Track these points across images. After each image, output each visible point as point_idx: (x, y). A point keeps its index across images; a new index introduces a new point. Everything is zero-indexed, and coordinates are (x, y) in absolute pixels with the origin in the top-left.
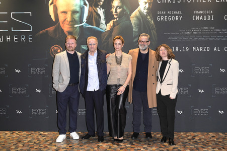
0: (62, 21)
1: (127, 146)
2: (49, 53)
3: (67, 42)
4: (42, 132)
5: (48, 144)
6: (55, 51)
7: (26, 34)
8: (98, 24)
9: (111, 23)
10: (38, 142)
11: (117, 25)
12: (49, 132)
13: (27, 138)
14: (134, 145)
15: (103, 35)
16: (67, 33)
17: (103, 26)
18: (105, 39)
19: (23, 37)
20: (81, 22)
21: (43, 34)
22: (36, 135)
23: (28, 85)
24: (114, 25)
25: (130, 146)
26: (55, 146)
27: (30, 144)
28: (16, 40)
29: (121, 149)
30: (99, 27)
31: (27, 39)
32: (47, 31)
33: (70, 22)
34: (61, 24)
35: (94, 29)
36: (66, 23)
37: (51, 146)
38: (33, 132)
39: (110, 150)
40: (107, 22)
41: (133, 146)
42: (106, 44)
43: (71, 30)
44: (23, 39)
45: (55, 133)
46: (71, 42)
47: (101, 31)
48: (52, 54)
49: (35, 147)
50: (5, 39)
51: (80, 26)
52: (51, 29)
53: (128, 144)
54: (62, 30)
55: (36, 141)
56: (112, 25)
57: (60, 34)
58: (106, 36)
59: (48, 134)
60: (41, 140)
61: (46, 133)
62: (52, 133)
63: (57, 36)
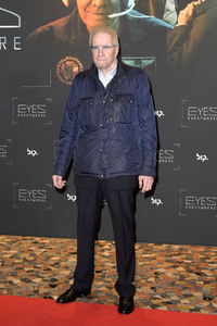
0: (84, 5)
2: (54, 75)
4: (38, 239)
5: (52, 263)
6: (67, 69)
7: (9, 34)
8: (160, 12)
9: (189, 9)
10: (32, 258)
11: (203, 13)
12: (53, 240)
13: (9, 250)
15: (169, 35)
17: (171, 15)
20: (124, 7)
22: (26, 243)
24: (195, 14)
26: (67, 268)
27: (16, 261)
29: (206, 282)
30: (161, 18)
31: (10, 45)
32: (52, 27)
33: (100, 7)
34: (81, 12)
35: (152, 23)
36: (93, 9)
37: (58, 267)
38: (20, 238)
39: (183, 283)
40: (180, 7)
45: (65, 240)
48: (62, 75)
49: (27, 269)
51: (120, 17)
52: (60, 23)
54: (84, 26)
55: (27, 256)
56: (190, 14)
57: (79, 34)
59: (51, 243)
60: (38, 254)
61: (47, 241)
62: (59, 241)
63: (73, 38)
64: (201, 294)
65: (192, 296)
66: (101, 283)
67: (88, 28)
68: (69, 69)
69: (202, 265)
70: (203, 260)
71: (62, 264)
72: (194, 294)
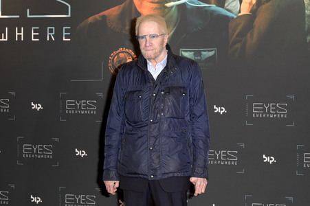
6: (119, 62)
11: (267, 1)
15: (232, 25)
17: (234, 4)
18: (237, 36)
19: (51, 31)
21: (96, 23)
23: (57, 139)
28: (35, 37)
35: (212, 12)
42: (238, 45)
44: (50, 36)
47: (227, 17)
50: (12, 34)
56: (254, 2)
58: (240, 28)
63: (127, 28)
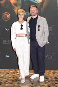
1: (53, 79)
2: (1, 18)
3: (31, 10)
5: (1, 77)
6: (5, 16)
14: (57, 78)
16: (13, 5)
25: (55, 79)
26: (5, 78)
29: (49, 81)
37: (3, 78)
41: (57, 80)
43: (16, 2)
45: (5, 70)
46: (33, 10)
53: (53, 78)
54: (10, 3)
57: (9, 5)
62: (3, 70)
63: (7, 6)
64: (47, 85)
65: (44, 85)
66: (16, 83)
67: (12, 3)
68: (6, 16)
69: (48, 76)
70: (48, 74)
71: (4, 77)
72: (45, 85)
